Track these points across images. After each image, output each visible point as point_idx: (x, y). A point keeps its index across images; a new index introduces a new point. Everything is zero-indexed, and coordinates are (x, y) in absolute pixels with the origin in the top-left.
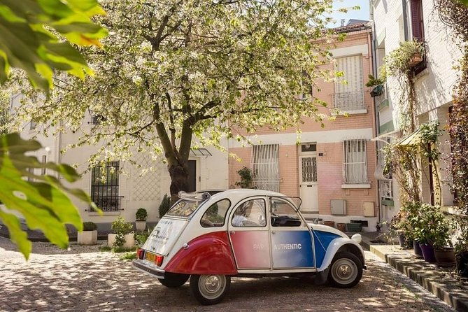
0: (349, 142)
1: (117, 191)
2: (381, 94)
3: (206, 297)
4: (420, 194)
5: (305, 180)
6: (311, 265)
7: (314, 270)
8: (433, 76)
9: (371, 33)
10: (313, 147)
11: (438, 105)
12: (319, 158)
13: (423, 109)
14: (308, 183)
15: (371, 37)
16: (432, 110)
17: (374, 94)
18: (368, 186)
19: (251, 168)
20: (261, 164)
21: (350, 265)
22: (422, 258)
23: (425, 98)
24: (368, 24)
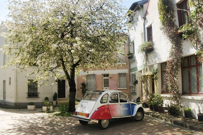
0: (122, 74)
1: (37, 91)
2: (132, 58)
3: (104, 127)
4: (149, 91)
5: (104, 86)
6: (130, 114)
7: (131, 116)
8: (156, 53)
9: (128, 37)
10: (107, 75)
11: (158, 62)
12: (110, 79)
13: (151, 64)
14: (106, 88)
15: (128, 39)
16: (155, 64)
17: (129, 58)
18: (126, 88)
19: (86, 82)
20: (89, 81)
21: (140, 113)
22: (153, 110)
23: (152, 60)
24: (127, 34)
